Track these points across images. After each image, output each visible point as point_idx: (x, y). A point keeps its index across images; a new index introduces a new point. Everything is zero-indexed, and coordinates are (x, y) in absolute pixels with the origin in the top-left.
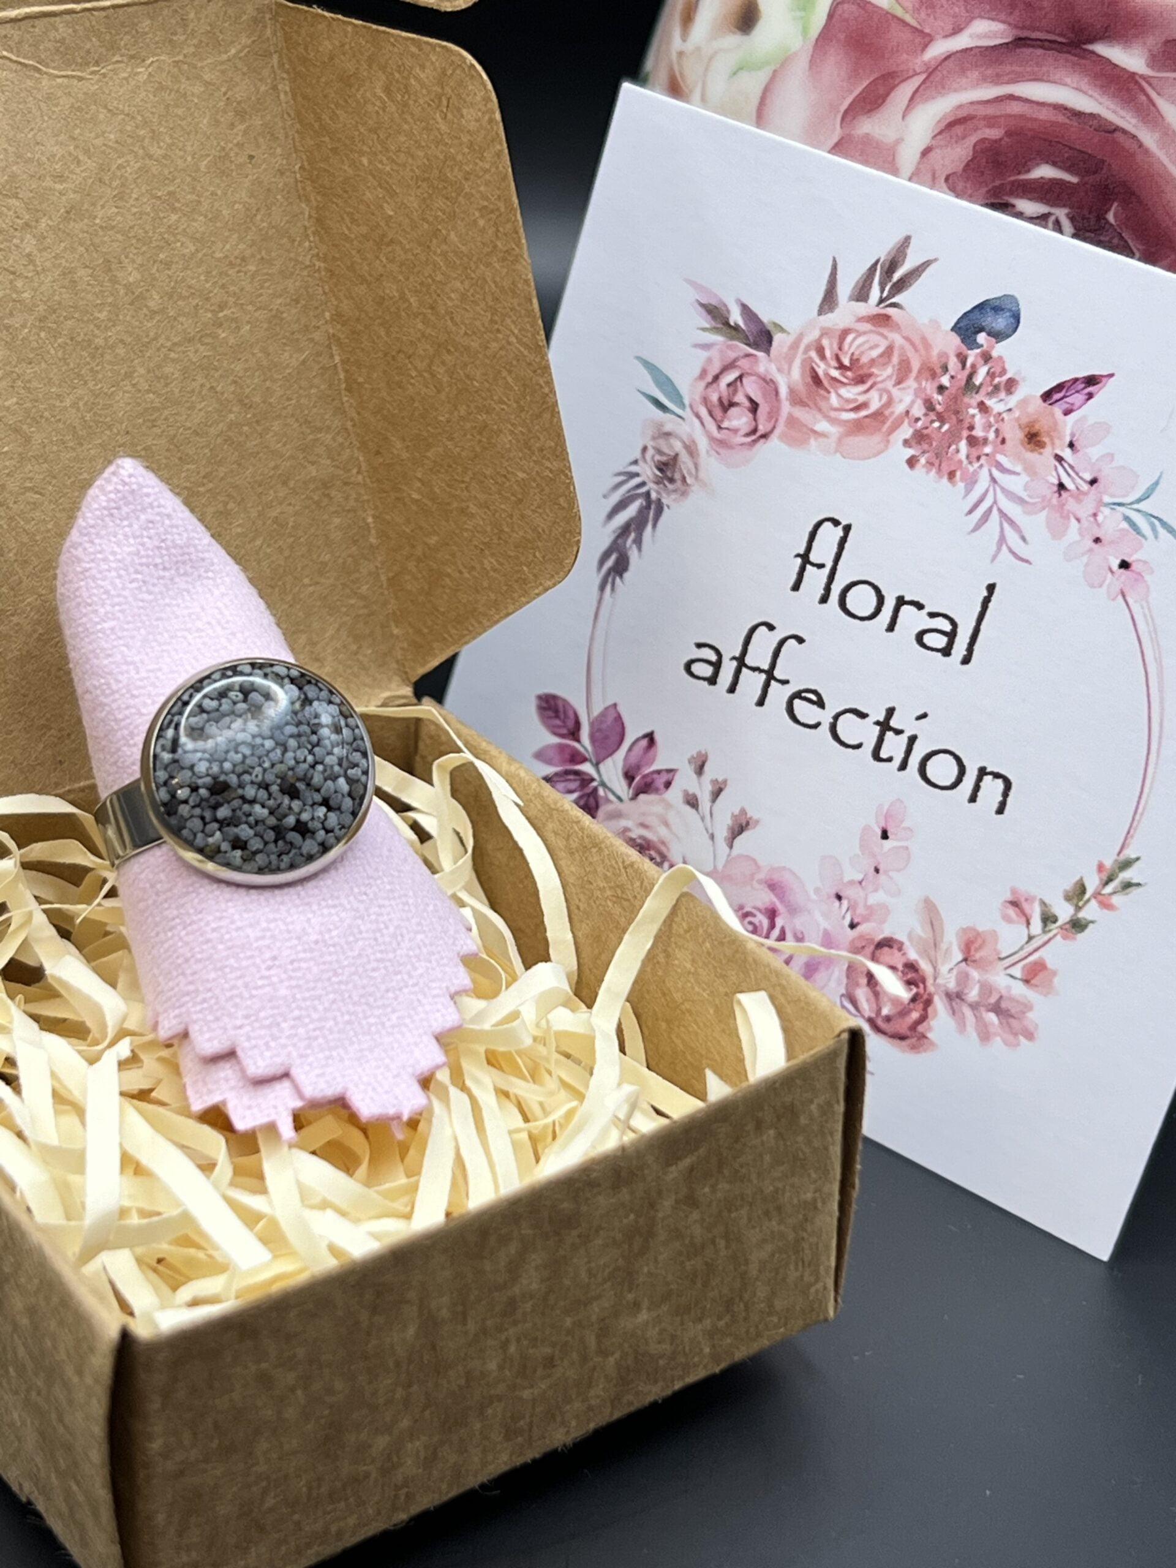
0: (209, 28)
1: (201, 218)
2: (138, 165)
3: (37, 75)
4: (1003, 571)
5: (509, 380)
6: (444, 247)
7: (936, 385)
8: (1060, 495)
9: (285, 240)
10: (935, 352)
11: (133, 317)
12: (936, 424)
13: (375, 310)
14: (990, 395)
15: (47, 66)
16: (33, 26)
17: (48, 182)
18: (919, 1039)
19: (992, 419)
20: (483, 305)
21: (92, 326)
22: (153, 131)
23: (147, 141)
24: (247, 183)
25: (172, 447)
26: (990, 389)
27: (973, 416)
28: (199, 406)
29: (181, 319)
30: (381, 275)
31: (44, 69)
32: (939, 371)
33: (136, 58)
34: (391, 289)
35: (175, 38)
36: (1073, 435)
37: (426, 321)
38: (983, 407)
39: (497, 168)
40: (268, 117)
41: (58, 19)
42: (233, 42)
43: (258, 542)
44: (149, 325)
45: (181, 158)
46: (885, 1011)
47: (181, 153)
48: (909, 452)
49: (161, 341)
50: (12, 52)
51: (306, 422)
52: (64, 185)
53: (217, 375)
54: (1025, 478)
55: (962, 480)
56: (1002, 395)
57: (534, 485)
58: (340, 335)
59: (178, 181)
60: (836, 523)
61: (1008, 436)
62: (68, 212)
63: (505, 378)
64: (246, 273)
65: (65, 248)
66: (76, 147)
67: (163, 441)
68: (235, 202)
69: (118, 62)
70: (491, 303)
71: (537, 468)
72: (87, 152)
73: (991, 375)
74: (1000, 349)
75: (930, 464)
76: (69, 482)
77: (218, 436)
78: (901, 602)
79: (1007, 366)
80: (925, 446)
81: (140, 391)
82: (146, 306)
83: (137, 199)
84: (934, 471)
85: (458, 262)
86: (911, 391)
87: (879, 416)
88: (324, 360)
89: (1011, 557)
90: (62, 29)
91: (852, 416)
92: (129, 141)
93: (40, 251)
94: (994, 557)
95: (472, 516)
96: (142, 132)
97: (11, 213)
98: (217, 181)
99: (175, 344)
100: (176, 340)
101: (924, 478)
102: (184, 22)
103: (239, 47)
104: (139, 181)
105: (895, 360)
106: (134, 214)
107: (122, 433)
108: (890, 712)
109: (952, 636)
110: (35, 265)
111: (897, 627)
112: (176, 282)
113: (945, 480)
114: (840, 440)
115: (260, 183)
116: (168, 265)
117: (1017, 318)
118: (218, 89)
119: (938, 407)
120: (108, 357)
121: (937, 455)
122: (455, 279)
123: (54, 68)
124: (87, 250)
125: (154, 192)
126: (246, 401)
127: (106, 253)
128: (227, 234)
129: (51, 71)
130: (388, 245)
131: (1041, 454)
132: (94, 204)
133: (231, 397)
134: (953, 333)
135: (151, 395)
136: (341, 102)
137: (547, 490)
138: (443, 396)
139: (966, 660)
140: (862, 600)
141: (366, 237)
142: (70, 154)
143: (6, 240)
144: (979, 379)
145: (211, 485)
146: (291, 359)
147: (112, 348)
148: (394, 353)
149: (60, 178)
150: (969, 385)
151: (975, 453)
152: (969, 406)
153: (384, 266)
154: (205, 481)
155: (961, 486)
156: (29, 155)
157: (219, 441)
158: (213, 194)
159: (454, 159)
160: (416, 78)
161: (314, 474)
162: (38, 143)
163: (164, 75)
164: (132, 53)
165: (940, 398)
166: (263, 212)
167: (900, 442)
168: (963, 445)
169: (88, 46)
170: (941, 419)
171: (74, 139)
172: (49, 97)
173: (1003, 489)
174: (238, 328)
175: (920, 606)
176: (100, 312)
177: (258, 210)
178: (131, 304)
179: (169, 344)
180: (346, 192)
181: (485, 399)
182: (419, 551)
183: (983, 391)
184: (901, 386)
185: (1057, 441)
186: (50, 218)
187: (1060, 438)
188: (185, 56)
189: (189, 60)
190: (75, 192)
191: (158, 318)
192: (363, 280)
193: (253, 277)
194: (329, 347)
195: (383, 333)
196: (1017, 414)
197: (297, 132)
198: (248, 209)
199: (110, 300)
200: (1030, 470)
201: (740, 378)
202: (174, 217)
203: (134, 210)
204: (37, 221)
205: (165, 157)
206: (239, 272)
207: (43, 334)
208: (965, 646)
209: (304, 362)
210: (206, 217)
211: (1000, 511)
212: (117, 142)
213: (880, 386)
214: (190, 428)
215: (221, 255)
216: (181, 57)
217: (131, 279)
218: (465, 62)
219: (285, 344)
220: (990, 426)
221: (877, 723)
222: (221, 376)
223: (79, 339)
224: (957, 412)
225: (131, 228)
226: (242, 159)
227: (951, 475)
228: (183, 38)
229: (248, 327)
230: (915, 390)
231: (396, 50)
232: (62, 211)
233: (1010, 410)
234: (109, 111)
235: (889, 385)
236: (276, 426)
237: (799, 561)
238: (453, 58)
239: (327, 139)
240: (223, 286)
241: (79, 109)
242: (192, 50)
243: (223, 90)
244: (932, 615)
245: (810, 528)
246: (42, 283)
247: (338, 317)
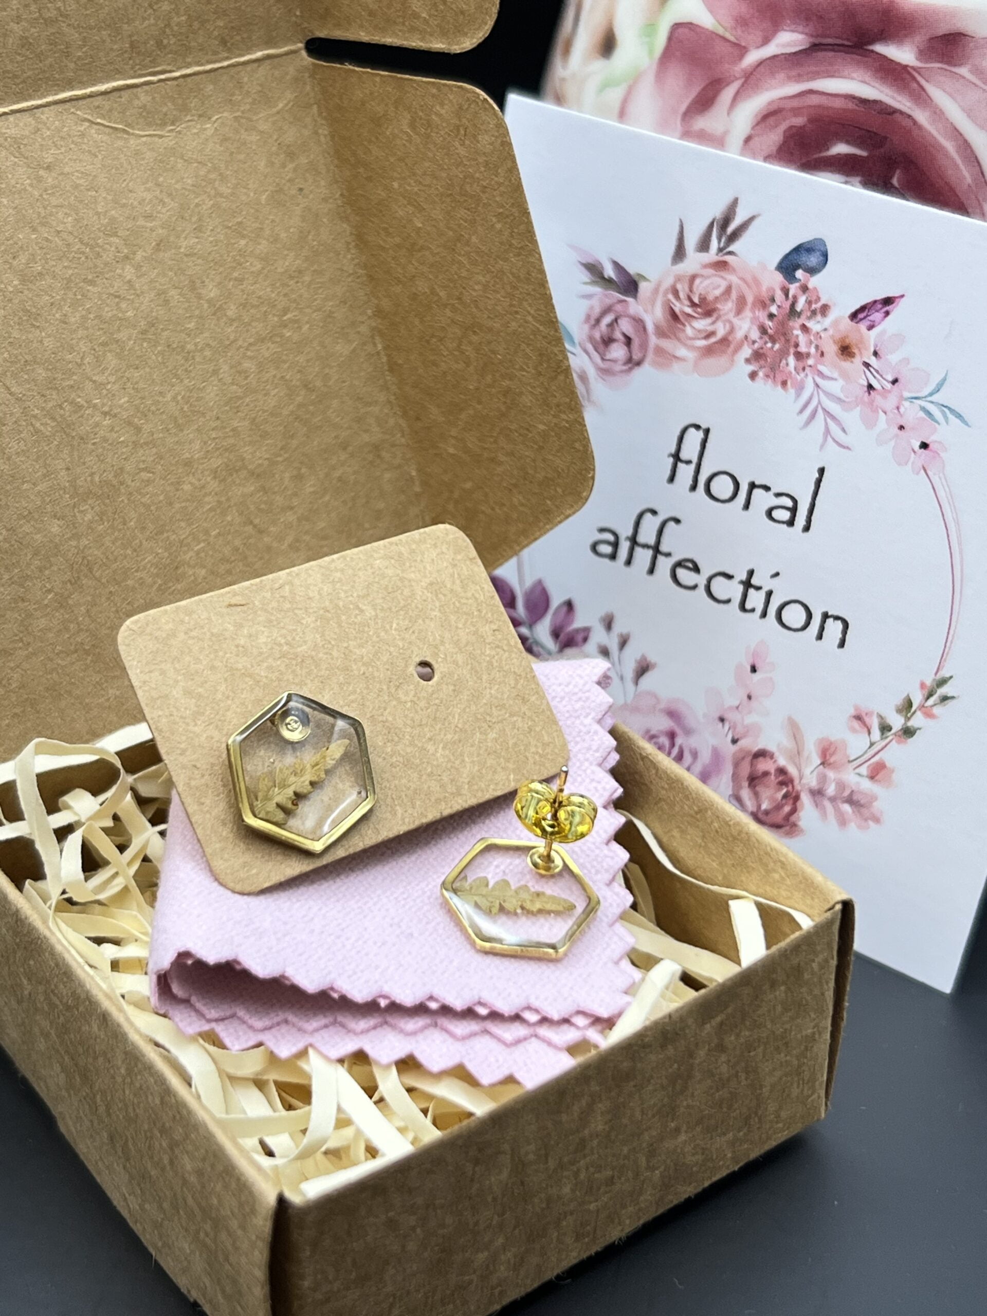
0: (260, 89)
1: (264, 242)
2: (212, 202)
3: (125, 136)
4: (831, 457)
5: (528, 351)
6: (467, 249)
7: (766, 314)
8: (869, 393)
9: (332, 255)
10: (764, 289)
11: (216, 325)
12: (769, 345)
13: (411, 305)
14: (809, 318)
15: (133, 128)
16: (120, 97)
17: (141, 222)
18: (792, 827)
19: (812, 338)
20: (502, 292)
21: (184, 335)
22: (221, 174)
23: (217, 183)
24: (298, 210)
25: (254, 427)
26: (809, 314)
27: (797, 336)
28: (273, 393)
29: (254, 324)
30: (414, 277)
31: (131, 131)
32: (768, 302)
33: (204, 116)
34: (422, 286)
35: (234, 99)
36: (876, 346)
37: (454, 310)
38: (804, 328)
39: (510, 180)
40: (312, 156)
41: (139, 89)
42: (279, 98)
43: (327, 498)
44: (229, 330)
45: (245, 194)
46: (764, 806)
47: (245, 190)
48: (750, 368)
49: (240, 343)
50: (105, 119)
51: (359, 398)
52: (154, 223)
53: (286, 366)
54: (841, 382)
55: (792, 387)
56: (819, 317)
57: (553, 434)
58: (381, 327)
59: (244, 213)
60: (698, 427)
61: (824, 350)
62: (158, 245)
63: (524, 350)
64: (303, 283)
65: (158, 274)
66: (161, 191)
67: (246, 423)
68: (290, 228)
69: (189, 121)
70: (509, 290)
71: (555, 420)
72: (170, 195)
73: (809, 303)
74: (814, 281)
75: (767, 376)
76: (173, 462)
77: (289, 415)
78: (753, 486)
79: (821, 295)
80: (762, 362)
81: (225, 384)
82: (226, 315)
83: (212, 230)
84: (770, 381)
85: (479, 260)
86: (748, 320)
87: (725, 341)
88: (369, 348)
89: (835, 445)
90: (143, 97)
91: (702, 343)
92: (204, 184)
93: (138, 277)
94: (822, 447)
95: (500, 463)
96: (212, 176)
97: (113, 249)
98: (275, 211)
99: (250, 344)
100: (252, 340)
101: (764, 387)
102: (240, 85)
103: (285, 102)
104: (213, 215)
105: (734, 295)
106: (211, 242)
107: (214, 419)
108: (751, 573)
109: (794, 510)
110: (135, 290)
111: (751, 507)
112: (248, 295)
113: (779, 388)
114: (696, 364)
115: (310, 210)
116: (240, 281)
117: (825, 256)
118: (271, 137)
119: (769, 331)
120: (198, 359)
121: (773, 369)
122: (478, 274)
123: (139, 130)
124: (176, 274)
125: (226, 223)
126: (311, 386)
127: (191, 275)
128: (286, 252)
129: (137, 132)
130: (419, 251)
131: (852, 362)
132: (178, 237)
133: (298, 383)
134: (777, 273)
135: (235, 387)
136: (373, 139)
137: (564, 437)
138: (471, 369)
139: (807, 528)
140: (723, 487)
141: (399, 246)
142: (157, 198)
143: (111, 271)
144: (799, 307)
145: (286, 456)
146: (342, 349)
147: (202, 350)
148: (427, 338)
149: (149, 217)
150: (793, 312)
151: (801, 365)
152: (793, 328)
153: (416, 269)
154: (282, 452)
155: (792, 391)
156: (124, 201)
157: (291, 418)
158: (273, 221)
159: (472, 177)
160: (439, 115)
161: (367, 439)
162: (131, 191)
163: (227, 128)
164: (200, 112)
165: (770, 324)
166: (313, 233)
167: (743, 361)
168: (791, 360)
169: (165, 109)
170: (773, 340)
171: (159, 185)
172: (137, 153)
173: (824, 392)
174: (300, 328)
175: (767, 488)
176: (190, 323)
177: (309, 232)
178: (214, 314)
179: (246, 344)
180: (381, 211)
181: (508, 368)
182: (456, 495)
183: (803, 317)
184: (740, 317)
185: (863, 351)
186: (145, 251)
187: (867, 349)
188: (243, 112)
189: (246, 115)
190: (163, 228)
191: (235, 324)
192: (399, 281)
193: (309, 286)
194: (373, 337)
195: (417, 322)
196: (831, 332)
197: (337, 166)
198: (301, 232)
199: (197, 312)
200: (845, 375)
201: (616, 320)
202: (243, 242)
203: (211, 239)
204: (134, 254)
205: (233, 194)
206: (297, 282)
207: (145, 344)
208: (805, 518)
209: (354, 350)
210: (268, 240)
211: (824, 410)
212: (193, 186)
213: (723, 318)
214: (267, 411)
215: (283, 270)
216: (239, 114)
217: (212, 295)
218: (478, 98)
219: (337, 338)
220: (811, 342)
221: (742, 582)
222: (289, 367)
223: (175, 346)
224: (785, 334)
225: (209, 253)
226: (293, 192)
227: (784, 384)
228: (240, 98)
229: (308, 326)
230: (751, 319)
231: (418, 93)
232: (154, 244)
233: (825, 330)
234: (186, 161)
235: (731, 316)
236: (335, 403)
237: (671, 460)
238: (469, 95)
239: (361, 170)
240: (285, 295)
241: (161, 161)
242: (248, 107)
243: (275, 137)
244: (778, 495)
245: (677, 433)
246: (142, 303)
247: (379, 313)
